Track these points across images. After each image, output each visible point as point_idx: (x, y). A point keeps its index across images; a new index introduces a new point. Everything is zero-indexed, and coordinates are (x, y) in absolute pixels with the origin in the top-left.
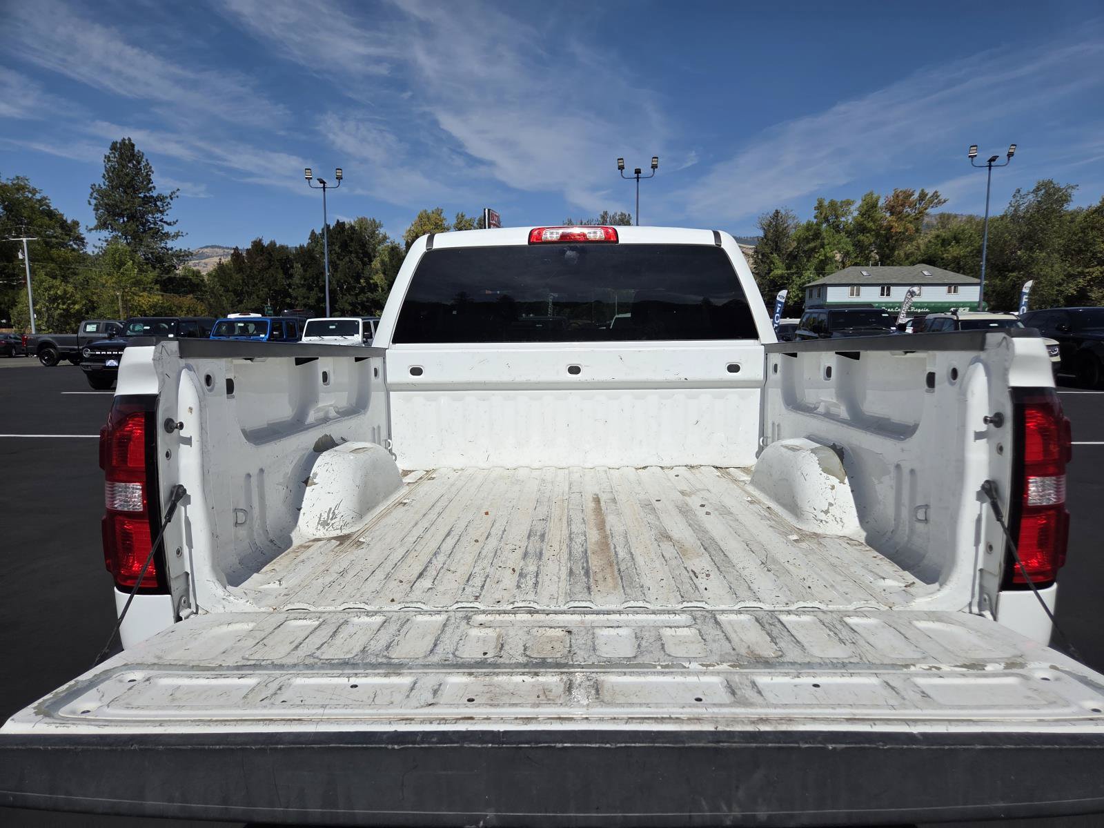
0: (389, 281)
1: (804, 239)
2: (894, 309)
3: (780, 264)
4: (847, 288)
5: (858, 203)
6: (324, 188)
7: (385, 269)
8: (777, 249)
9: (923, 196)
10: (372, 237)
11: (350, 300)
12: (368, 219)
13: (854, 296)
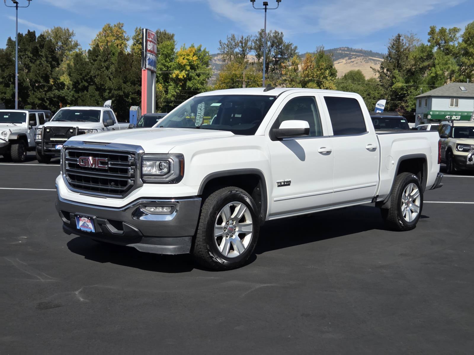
0: (73, 82)
1: (420, 59)
3: (400, 78)
4: (448, 99)
5: (462, 32)
6: (17, 7)
7: (70, 72)
8: (399, 66)
10: (65, 44)
11: (39, 96)
12: (63, 29)
13: (453, 106)
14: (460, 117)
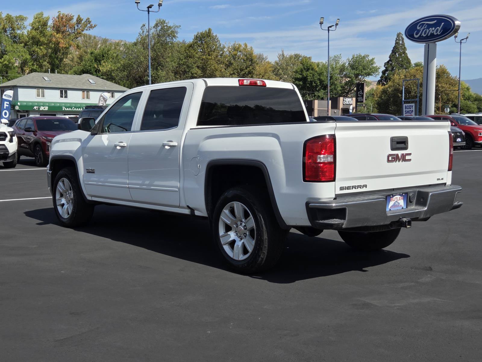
2: (71, 109)
4: (34, 90)
9: (79, 21)
13: (40, 96)
14: (47, 107)
